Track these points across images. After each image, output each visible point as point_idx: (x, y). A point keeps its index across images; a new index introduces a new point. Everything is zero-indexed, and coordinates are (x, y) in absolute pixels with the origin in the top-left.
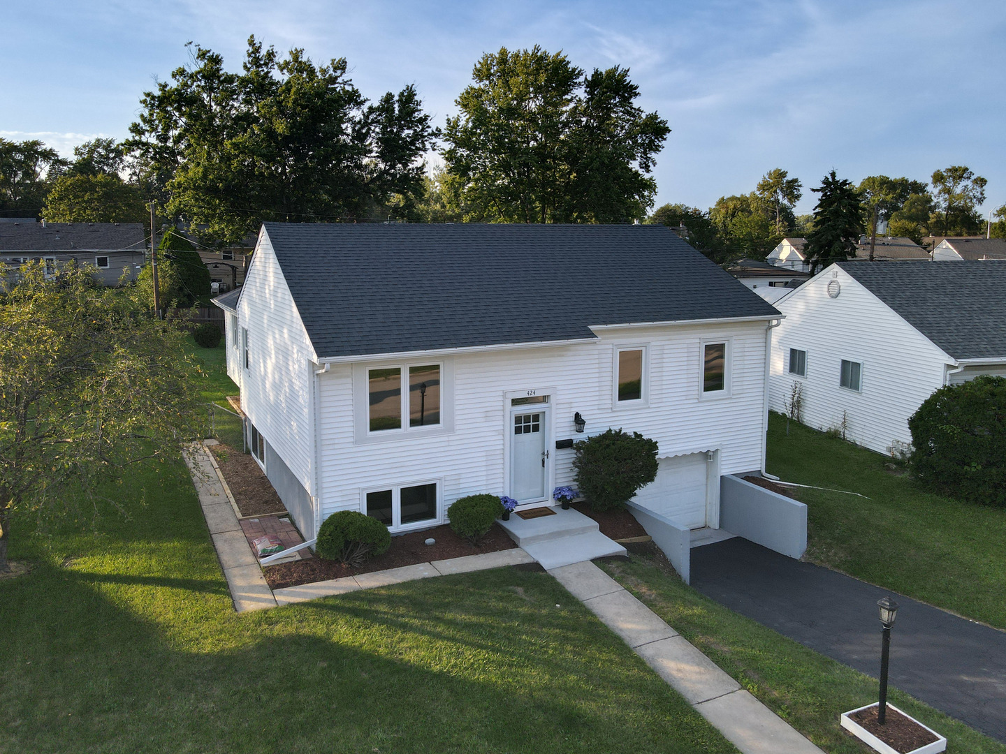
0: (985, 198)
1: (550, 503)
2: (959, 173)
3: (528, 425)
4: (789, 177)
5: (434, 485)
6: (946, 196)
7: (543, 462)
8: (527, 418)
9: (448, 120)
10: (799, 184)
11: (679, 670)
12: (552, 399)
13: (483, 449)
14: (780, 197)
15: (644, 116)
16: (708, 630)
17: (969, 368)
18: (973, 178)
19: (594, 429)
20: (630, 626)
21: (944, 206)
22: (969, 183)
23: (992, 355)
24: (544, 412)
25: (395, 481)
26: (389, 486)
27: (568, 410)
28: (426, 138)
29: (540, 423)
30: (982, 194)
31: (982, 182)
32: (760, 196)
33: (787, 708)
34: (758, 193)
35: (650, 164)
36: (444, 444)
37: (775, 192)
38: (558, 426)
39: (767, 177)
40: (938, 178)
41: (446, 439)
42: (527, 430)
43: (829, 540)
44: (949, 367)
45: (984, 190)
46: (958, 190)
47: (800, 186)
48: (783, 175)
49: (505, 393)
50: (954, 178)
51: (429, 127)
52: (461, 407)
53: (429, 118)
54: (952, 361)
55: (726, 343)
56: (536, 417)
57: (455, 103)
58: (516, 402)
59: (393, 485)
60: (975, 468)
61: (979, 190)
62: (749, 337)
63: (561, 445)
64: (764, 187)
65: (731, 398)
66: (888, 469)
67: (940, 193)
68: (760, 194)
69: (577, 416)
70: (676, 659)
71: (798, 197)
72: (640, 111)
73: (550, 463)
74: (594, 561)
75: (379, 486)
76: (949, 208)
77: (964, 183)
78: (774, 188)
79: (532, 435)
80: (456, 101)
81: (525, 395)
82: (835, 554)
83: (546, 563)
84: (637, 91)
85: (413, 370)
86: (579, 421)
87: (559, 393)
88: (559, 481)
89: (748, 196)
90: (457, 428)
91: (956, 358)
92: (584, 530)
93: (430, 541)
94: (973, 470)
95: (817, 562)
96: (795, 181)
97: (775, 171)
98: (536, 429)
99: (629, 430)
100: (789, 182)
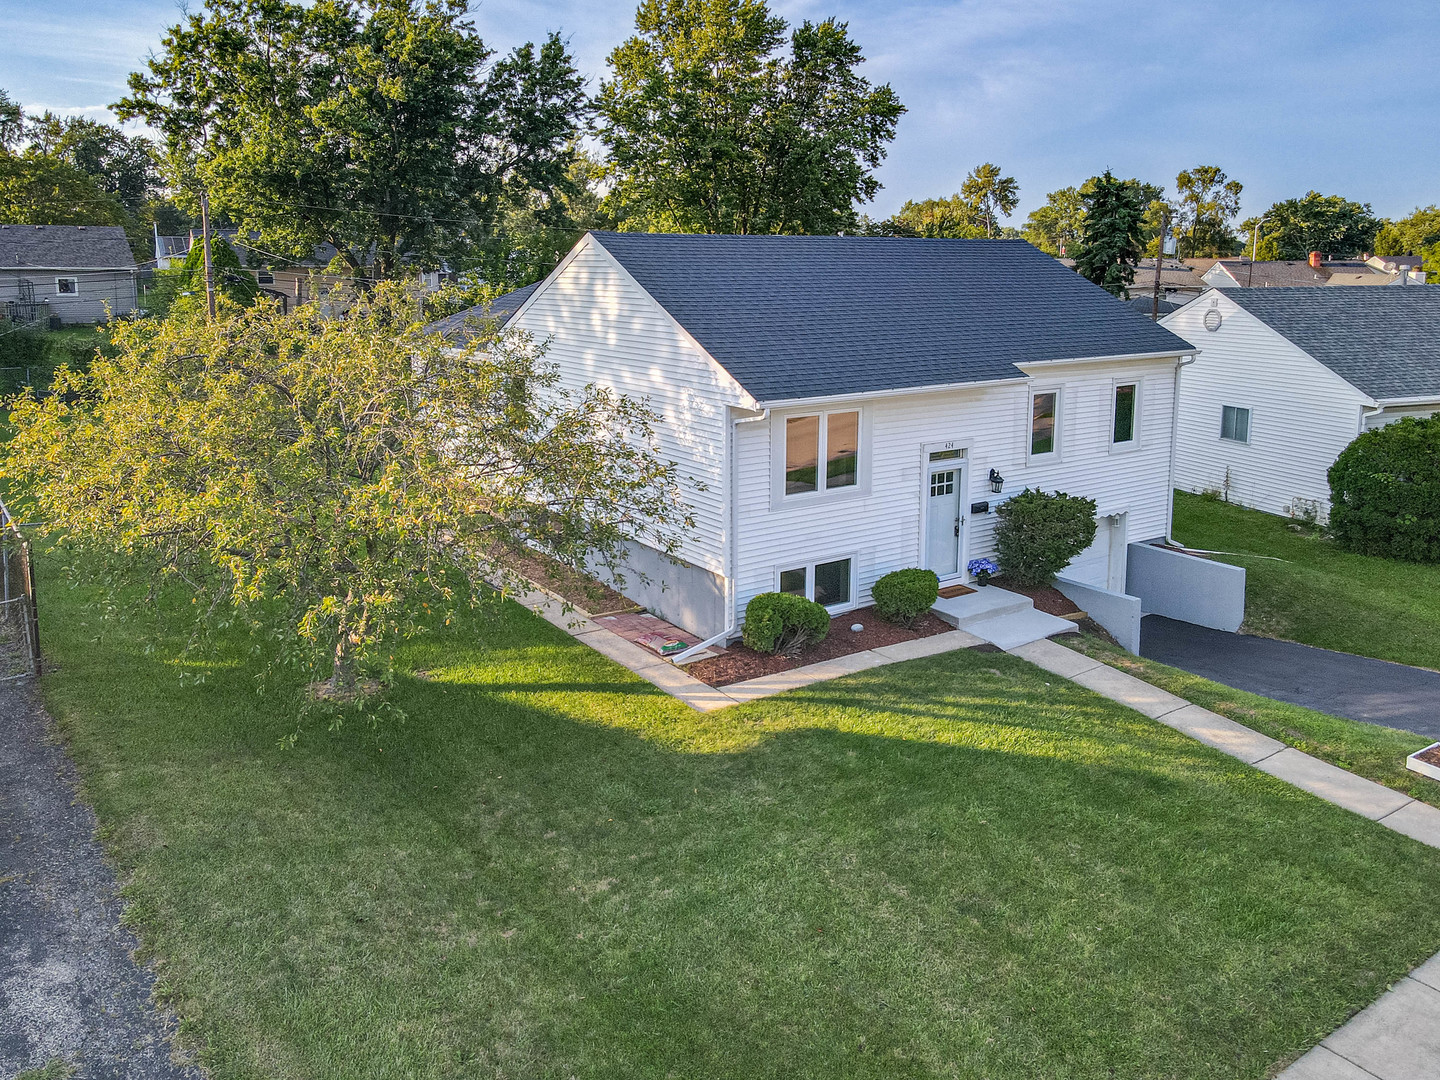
0: (1239, 208)
1: (964, 580)
2: (1209, 176)
3: (942, 484)
4: (1002, 176)
5: (848, 561)
6: (1194, 205)
7: (957, 531)
8: (941, 477)
9: (603, 85)
10: (1015, 185)
11: (1214, 736)
12: (971, 454)
13: (899, 515)
14: (991, 203)
15: (871, 89)
16: (1223, 697)
17: (1388, 409)
18: (1226, 182)
19: (1011, 489)
20: (1136, 700)
21: (1191, 218)
22: (1220, 188)
23: (1408, 394)
24: (960, 469)
25: (809, 557)
26: (802, 562)
27: (982, 467)
28: (581, 112)
29: (954, 482)
30: (1236, 203)
31: (1236, 187)
32: (965, 201)
33: (1346, 759)
34: (962, 196)
35: (879, 155)
36: (859, 510)
37: (985, 195)
38: (974, 488)
39: (974, 175)
40: (1185, 181)
41: (861, 503)
42: (941, 492)
43: (1267, 609)
44: (1366, 408)
45: (1239, 199)
46: (1208, 197)
47: (1016, 188)
48: (994, 172)
49: (923, 446)
50: (1204, 181)
51: (583, 95)
52: (880, 463)
53: (584, 83)
54: (1370, 402)
55: (1137, 384)
56: (950, 476)
57: (606, 63)
58: (935, 457)
59: (806, 562)
60: (1409, 520)
61: (1233, 198)
62: (1160, 376)
63: (980, 508)
64: (971, 188)
65: (1140, 451)
66: (1294, 530)
67: (1186, 201)
68: (966, 198)
69: (992, 471)
70: (1204, 726)
71: (1014, 203)
72: (865, 82)
73: (964, 530)
74: (1048, 638)
75: (792, 563)
76: (1198, 221)
77: (1215, 188)
78: (984, 191)
79: (945, 497)
80: (608, 59)
81: (942, 449)
82: (1278, 623)
83: (1003, 643)
84: (860, 54)
85: (831, 418)
86: (995, 478)
87: (976, 445)
88: (973, 552)
89: (949, 200)
90: (874, 489)
91: (1375, 398)
92: (1019, 608)
93: (857, 627)
94: (1408, 523)
95: (1259, 633)
96: (1011, 181)
97: (984, 167)
98: (949, 490)
99: (1049, 490)
100: (1002, 182)
